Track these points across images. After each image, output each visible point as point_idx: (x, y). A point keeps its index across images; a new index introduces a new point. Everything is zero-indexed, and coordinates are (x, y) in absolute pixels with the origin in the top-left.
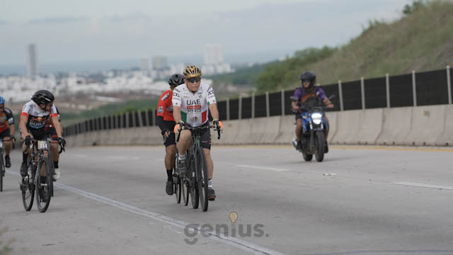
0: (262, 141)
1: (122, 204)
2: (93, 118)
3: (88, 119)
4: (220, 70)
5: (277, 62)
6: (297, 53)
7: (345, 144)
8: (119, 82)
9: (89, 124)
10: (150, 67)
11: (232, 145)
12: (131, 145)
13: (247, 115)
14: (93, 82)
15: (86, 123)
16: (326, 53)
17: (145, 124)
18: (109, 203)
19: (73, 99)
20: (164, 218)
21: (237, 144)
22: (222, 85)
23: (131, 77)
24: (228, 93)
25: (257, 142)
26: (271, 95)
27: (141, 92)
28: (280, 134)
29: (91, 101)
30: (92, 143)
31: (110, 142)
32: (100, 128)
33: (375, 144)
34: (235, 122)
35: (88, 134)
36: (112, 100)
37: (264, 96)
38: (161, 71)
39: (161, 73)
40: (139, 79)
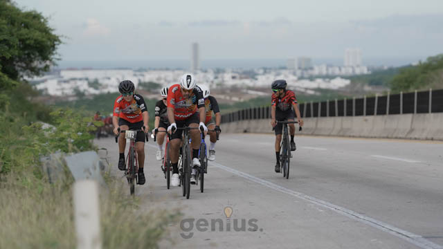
0: (394, 136)
1: (270, 183)
2: (244, 108)
3: (241, 109)
4: (358, 71)
5: (410, 66)
6: (429, 58)
8: (268, 78)
9: (241, 114)
10: (296, 67)
11: (367, 137)
13: (381, 112)
14: (246, 78)
15: (239, 112)
19: (228, 92)
20: (308, 197)
21: (372, 137)
22: (359, 86)
24: (364, 92)
25: (390, 136)
26: (404, 95)
29: (243, 94)
30: (242, 130)
31: (259, 130)
32: (251, 118)
34: (370, 118)
35: (240, 122)
36: (261, 94)
37: (399, 96)
38: (306, 71)
39: (305, 72)
40: (286, 76)
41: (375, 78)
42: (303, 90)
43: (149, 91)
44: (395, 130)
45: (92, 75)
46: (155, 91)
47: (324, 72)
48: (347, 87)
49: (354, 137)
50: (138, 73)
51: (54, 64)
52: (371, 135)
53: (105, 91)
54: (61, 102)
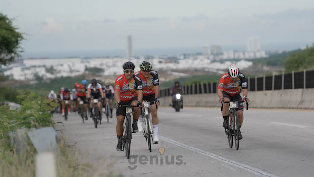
0: (289, 106)
1: (191, 147)
3: (167, 88)
4: (258, 55)
8: (187, 62)
10: (210, 52)
11: (267, 108)
12: (196, 106)
13: (278, 88)
14: (170, 62)
15: (165, 90)
17: (205, 92)
18: (183, 147)
20: (221, 158)
21: (271, 108)
22: (259, 66)
23: (196, 59)
24: (263, 72)
25: (285, 106)
26: (295, 74)
27: (203, 70)
28: (302, 101)
29: (168, 75)
30: (169, 104)
34: (269, 93)
35: (167, 98)
36: (182, 75)
37: (291, 74)
38: (217, 55)
39: (216, 57)
40: (202, 60)
41: (272, 60)
42: (215, 71)
43: (94, 75)
44: (289, 102)
45: (49, 63)
46: (99, 74)
47: (232, 56)
48: (250, 67)
49: (256, 107)
50: (85, 61)
51: (18, 56)
52: (269, 106)
53: (59, 75)
54: (24, 85)
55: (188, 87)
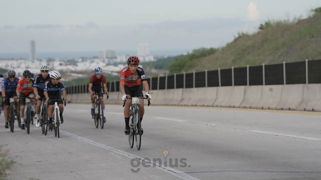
0: (171, 103)
2: (68, 86)
4: (147, 59)
5: (182, 56)
6: (194, 51)
7: (221, 106)
8: (85, 65)
10: (105, 57)
11: (153, 105)
13: (162, 88)
14: (70, 65)
16: (212, 51)
20: (110, 147)
21: (156, 105)
22: (148, 69)
23: (92, 62)
24: (152, 73)
25: (168, 104)
26: (177, 76)
28: (182, 100)
29: (68, 76)
31: (79, 101)
32: (73, 93)
33: (239, 107)
34: (155, 92)
36: (80, 76)
37: (173, 76)
39: (111, 60)
40: (98, 63)
41: (159, 64)
42: (110, 73)
44: (171, 100)
47: (124, 60)
55: (84, 86)
